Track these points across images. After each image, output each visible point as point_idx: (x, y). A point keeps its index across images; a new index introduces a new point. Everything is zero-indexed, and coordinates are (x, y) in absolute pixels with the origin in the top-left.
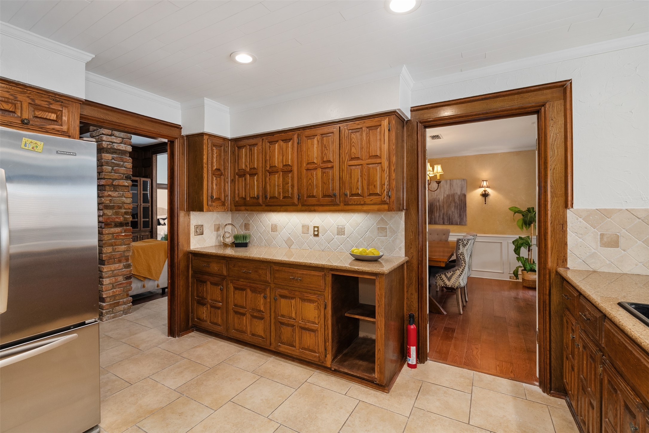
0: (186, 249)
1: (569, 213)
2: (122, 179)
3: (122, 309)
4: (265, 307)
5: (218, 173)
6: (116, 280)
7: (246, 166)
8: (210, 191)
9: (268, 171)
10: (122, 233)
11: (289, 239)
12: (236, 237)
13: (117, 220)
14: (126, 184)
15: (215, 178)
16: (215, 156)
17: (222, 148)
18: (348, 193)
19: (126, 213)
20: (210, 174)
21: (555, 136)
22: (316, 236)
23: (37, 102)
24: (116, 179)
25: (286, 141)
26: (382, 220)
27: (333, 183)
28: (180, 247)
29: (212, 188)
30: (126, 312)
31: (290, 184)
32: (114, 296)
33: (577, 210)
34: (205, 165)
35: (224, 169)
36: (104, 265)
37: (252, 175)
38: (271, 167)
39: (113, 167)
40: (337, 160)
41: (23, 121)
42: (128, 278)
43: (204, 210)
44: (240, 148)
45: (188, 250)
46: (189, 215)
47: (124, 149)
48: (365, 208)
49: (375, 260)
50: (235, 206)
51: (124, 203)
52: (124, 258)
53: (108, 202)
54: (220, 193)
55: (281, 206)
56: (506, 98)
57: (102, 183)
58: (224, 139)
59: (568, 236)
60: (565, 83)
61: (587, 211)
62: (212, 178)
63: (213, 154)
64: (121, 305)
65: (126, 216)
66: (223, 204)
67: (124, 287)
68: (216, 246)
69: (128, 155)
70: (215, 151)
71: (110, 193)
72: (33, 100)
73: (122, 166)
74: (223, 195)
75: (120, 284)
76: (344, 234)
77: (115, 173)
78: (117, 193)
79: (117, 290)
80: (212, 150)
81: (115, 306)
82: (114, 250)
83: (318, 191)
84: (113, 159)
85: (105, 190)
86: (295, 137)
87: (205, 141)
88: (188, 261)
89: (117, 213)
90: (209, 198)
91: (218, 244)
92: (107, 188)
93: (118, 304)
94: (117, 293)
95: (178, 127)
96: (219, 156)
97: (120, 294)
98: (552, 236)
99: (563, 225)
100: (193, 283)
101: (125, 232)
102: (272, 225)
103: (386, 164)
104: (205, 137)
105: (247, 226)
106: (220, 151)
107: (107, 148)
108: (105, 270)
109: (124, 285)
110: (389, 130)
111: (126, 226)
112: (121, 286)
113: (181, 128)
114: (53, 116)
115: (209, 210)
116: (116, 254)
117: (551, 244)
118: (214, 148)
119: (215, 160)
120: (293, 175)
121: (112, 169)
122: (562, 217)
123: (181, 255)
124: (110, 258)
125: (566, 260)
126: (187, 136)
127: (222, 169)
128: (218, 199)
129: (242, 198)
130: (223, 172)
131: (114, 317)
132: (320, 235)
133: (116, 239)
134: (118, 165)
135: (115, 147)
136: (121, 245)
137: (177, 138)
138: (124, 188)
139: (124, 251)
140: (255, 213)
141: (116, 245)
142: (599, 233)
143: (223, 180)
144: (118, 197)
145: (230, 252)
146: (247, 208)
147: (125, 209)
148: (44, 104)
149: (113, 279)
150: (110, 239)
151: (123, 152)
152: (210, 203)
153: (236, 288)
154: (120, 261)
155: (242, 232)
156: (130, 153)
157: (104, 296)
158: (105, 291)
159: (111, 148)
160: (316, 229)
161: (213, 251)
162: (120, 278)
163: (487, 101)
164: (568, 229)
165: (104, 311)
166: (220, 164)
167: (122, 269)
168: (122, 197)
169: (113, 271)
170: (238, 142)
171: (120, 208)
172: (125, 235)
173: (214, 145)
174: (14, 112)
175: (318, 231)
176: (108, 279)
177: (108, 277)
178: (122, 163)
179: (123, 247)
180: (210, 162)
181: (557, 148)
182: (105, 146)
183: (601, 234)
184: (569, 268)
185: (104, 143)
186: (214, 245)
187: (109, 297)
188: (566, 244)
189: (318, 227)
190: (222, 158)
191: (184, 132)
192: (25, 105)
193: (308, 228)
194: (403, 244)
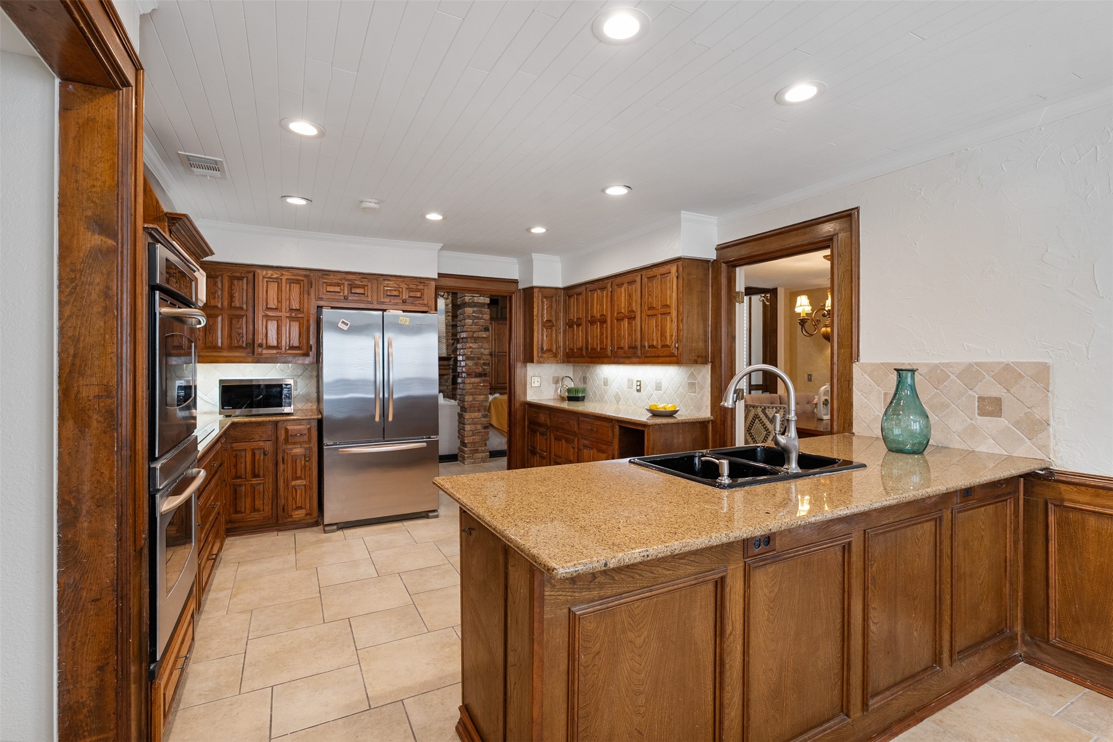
0: (522, 399)
1: (855, 367)
2: (481, 331)
3: (481, 457)
4: (573, 457)
5: (549, 325)
6: (475, 428)
7: (574, 316)
8: (540, 343)
9: (589, 321)
10: (481, 383)
11: (617, 394)
12: (569, 390)
13: (477, 370)
14: (485, 336)
15: (545, 330)
16: (545, 308)
17: (554, 298)
18: (646, 344)
19: (484, 364)
20: (540, 326)
21: (843, 275)
22: (639, 391)
23: (411, 286)
24: (476, 331)
25: (603, 289)
26: (692, 374)
27: (635, 334)
28: (517, 397)
29: (543, 340)
30: (483, 460)
31: (605, 336)
32: (474, 443)
33: (863, 364)
34: (535, 318)
35: (556, 320)
36: (466, 412)
37: (579, 325)
38: (591, 317)
39: (473, 320)
40: (639, 310)
41: (403, 302)
42: (486, 427)
43: (535, 362)
44: (570, 297)
45: (525, 400)
46: (526, 366)
47: (483, 301)
48: (661, 360)
49: (671, 414)
50: (567, 358)
51: (482, 354)
52: (482, 408)
53: (469, 353)
54: (552, 344)
55: (599, 357)
56: (799, 231)
57: (465, 336)
58: (557, 289)
59: (854, 395)
60: (850, 212)
61: (872, 365)
62: (543, 330)
63: (543, 306)
64: (480, 452)
65: (484, 367)
66: (555, 356)
67: (482, 436)
68: (554, 399)
69: (486, 307)
70: (545, 303)
71: (471, 345)
72: (408, 285)
73: (481, 318)
74: (555, 346)
75: (479, 432)
76: (661, 390)
77: (475, 325)
78: (477, 344)
79: (477, 438)
80: (543, 302)
81: (475, 453)
82: (474, 400)
83: (625, 344)
84: (473, 312)
85: (467, 342)
86: (609, 285)
87: (536, 295)
88: (524, 412)
89: (476, 364)
90: (540, 350)
91: (556, 397)
92: (469, 339)
93: (476, 451)
94: (477, 440)
95: (515, 282)
96: (551, 307)
97: (479, 442)
98: (838, 395)
99: (849, 381)
100: (528, 433)
101: (483, 382)
102: (604, 378)
103: (674, 313)
104: (536, 290)
105: (584, 380)
106: (551, 302)
107: (469, 302)
108: (467, 417)
109: (483, 434)
110: (677, 277)
111: (485, 377)
112: (480, 434)
113: (518, 283)
114: (419, 294)
115: (539, 362)
116: (475, 404)
117: (838, 404)
118: (545, 300)
119: (545, 311)
120: (607, 325)
121: (473, 322)
122: (848, 372)
123: (517, 405)
124: (471, 406)
125: (852, 423)
126: (523, 289)
127: (554, 319)
128: (549, 350)
129: (571, 349)
130: (555, 322)
131: (473, 463)
132: (642, 390)
133: (475, 389)
134: (477, 318)
135: (475, 301)
136: (480, 395)
137: (514, 293)
138: (483, 339)
139: (482, 401)
140: (591, 365)
141: (475, 395)
142: (883, 392)
143: (554, 332)
144: (478, 348)
145: (565, 405)
146: (575, 359)
147: (483, 360)
148: (414, 287)
149: (473, 427)
150: (471, 389)
151: (482, 305)
152: (540, 354)
153: (556, 439)
154: (479, 411)
155: (581, 386)
156: (488, 304)
157: (466, 442)
158: (468, 437)
159: (472, 302)
160: (638, 384)
161: (551, 404)
162: (479, 427)
163: (781, 236)
164: (854, 387)
165: (466, 455)
166: (551, 315)
167: (480, 418)
168: (481, 348)
169: (473, 419)
170: (570, 291)
171: (479, 359)
172: (484, 386)
173: (545, 297)
174: (399, 296)
175: (640, 385)
176: (469, 426)
177: (469, 424)
178: (481, 315)
179: (482, 397)
180: (540, 314)
181: (845, 290)
182: (467, 301)
183: (884, 393)
184: (854, 433)
185: (466, 298)
186: (552, 398)
187: (470, 443)
188: (852, 405)
189: (640, 381)
190: (554, 308)
191: (521, 286)
192: (404, 289)
193: (632, 383)
194: (709, 402)
